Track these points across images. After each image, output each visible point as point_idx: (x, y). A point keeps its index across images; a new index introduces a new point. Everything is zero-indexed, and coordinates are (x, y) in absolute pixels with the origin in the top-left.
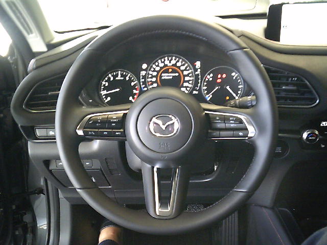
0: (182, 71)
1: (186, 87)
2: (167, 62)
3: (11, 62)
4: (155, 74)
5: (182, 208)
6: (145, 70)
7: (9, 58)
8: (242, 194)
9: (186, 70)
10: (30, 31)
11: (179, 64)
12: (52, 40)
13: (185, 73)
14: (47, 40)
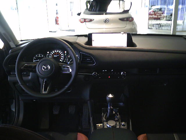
0: (61, 54)
1: (62, 60)
2: (55, 51)
3: (4, 51)
4: (51, 55)
5: (50, 92)
6: (48, 54)
7: (3, 49)
8: (66, 88)
9: (62, 54)
10: (10, 41)
11: (59, 52)
12: (18, 44)
13: (62, 55)
14: (16, 44)
